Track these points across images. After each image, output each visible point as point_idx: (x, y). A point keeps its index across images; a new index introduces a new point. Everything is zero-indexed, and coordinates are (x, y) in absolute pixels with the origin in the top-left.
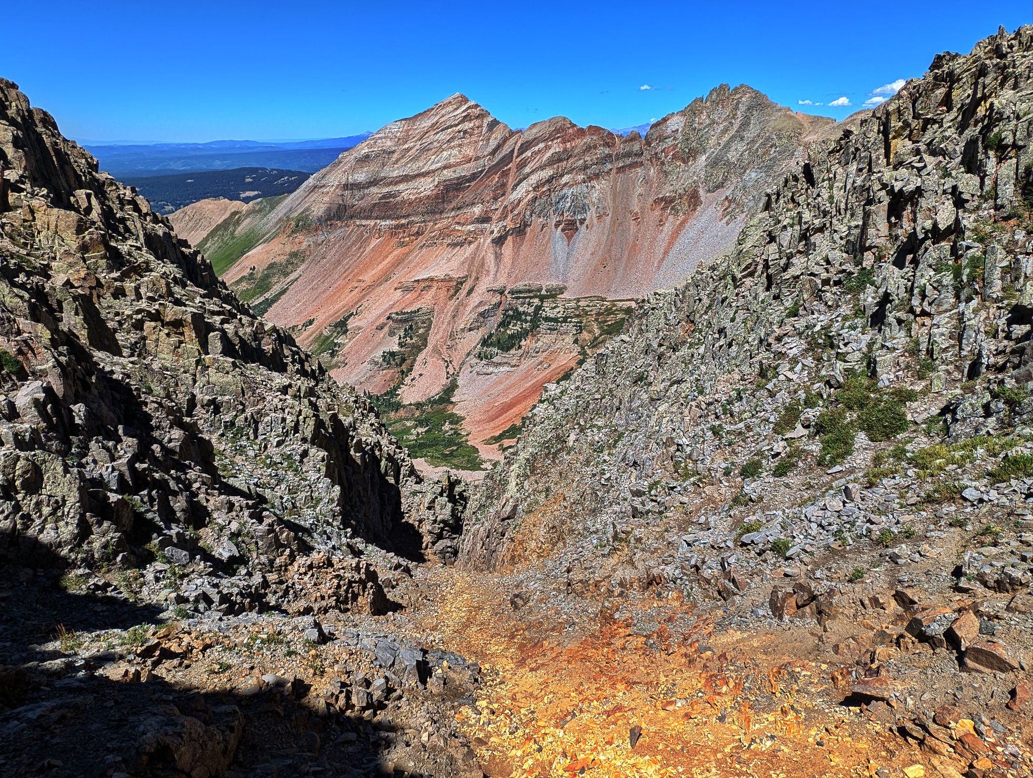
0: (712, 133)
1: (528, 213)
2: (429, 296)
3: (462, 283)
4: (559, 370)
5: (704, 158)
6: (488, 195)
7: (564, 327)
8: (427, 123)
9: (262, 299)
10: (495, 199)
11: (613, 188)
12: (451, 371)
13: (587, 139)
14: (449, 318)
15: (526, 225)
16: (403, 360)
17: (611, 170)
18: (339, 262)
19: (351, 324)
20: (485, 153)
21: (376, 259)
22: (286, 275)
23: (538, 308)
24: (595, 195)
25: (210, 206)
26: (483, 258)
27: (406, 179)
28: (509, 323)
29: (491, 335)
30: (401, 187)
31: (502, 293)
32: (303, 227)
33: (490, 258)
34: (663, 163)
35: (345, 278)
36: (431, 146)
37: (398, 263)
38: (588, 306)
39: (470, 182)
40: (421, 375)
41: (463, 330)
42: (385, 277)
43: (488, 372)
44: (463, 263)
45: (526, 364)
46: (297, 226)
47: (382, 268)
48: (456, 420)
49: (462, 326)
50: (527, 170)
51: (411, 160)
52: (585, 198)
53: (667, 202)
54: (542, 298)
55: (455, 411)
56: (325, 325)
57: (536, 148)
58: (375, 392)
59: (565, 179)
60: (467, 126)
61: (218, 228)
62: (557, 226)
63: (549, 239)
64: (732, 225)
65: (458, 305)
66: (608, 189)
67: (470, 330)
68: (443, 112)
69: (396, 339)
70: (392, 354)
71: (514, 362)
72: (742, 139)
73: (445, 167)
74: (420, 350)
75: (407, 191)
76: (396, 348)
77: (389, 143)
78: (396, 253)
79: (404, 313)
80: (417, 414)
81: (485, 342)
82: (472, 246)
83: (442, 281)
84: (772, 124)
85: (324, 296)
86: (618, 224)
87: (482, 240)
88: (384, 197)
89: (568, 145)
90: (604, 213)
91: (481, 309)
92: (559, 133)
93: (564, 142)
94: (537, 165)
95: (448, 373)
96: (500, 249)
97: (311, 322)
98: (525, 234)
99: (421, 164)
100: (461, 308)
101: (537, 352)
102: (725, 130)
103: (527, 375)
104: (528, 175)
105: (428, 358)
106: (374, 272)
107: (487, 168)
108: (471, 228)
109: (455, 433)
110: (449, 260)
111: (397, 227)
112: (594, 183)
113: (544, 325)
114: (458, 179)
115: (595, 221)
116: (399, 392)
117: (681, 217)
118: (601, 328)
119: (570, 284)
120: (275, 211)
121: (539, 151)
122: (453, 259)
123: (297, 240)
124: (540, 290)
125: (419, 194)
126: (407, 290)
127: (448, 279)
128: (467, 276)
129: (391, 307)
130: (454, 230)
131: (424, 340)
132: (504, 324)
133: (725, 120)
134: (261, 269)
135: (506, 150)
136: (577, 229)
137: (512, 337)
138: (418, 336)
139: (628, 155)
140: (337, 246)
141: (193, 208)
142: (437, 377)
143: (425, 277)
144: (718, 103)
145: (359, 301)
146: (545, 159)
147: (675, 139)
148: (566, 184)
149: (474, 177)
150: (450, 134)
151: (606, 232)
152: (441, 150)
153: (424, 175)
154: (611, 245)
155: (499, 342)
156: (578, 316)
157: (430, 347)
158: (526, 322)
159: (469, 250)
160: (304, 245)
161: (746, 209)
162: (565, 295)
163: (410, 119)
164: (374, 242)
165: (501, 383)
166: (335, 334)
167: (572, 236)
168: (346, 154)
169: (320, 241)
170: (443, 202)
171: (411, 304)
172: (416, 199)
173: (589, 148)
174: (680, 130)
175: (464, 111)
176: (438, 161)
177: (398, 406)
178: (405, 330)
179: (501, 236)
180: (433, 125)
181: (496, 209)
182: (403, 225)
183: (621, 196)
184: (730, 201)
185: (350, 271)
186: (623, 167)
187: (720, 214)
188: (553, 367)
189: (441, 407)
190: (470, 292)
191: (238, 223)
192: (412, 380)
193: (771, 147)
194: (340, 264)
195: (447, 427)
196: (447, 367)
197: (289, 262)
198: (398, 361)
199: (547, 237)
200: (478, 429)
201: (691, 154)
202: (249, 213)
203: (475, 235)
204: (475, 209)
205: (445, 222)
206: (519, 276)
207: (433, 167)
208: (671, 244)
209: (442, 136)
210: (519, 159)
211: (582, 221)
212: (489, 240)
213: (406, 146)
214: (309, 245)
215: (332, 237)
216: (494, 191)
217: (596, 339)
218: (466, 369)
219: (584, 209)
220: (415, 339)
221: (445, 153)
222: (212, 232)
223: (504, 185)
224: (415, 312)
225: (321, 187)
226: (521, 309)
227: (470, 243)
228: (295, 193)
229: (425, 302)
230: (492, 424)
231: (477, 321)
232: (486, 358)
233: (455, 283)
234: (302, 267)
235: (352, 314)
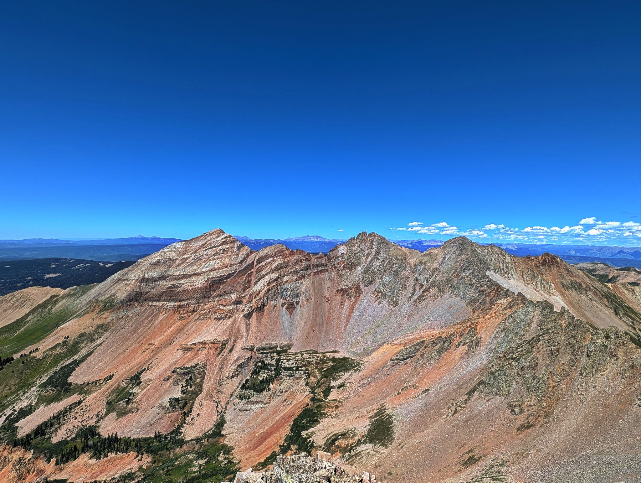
0: (362, 255)
1: (266, 299)
2: (203, 354)
3: (225, 345)
4: (299, 406)
5: (360, 268)
6: (240, 288)
7: (298, 374)
8: (199, 244)
9: (71, 360)
10: (244, 290)
11: (313, 283)
12: (220, 409)
13: (296, 257)
14: (217, 370)
15: (264, 306)
16: (186, 404)
17: (310, 273)
18: (135, 331)
19: (144, 377)
20: (236, 262)
21: (163, 329)
22: (92, 341)
23: (278, 361)
24: (303, 288)
25: (35, 292)
26: (238, 327)
27: (186, 276)
28: (259, 372)
29: (247, 381)
30: (182, 281)
31: (252, 350)
32: (109, 307)
33: (243, 327)
34: (339, 270)
35: (139, 342)
36: (203, 258)
37: (179, 331)
38: (309, 358)
39: (227, 279)
40: (198, 415)
41: (227, 378)
42: (170, 341)
43: (248, 408)
44: (226, 331)
45: (275, 401)
46: (105, 306)
47: (167, 336)
48: (228, 450)
49: (226, 375)
50: (263, 273)
51: (189, 265)
52: (298, 289)
53: (344, 292)
54: (279, 353)
55: (225, 443)
56: (122, 379)
57: (268, 261)
58: (164, 432)
59: (286, 278)
60: (225, 247)
61: (39, 306)
62: (283, 306)
63: (279, 314)
64: (381, 305)
65: (224, 360)
66: (310, 284)
67: (232, 377)
68: (209, 238)
69: (179, 388)
70: (177, 400)
71: (265, 401)
72: (378, 259)
73: (212, 270)
74: (198, 395)
75: (186, 284)
76: (179, 395)
77: (174, 254)
78: (178, 324)
79: (186, 368)
80: (197, 447)
81: (244, 387)
82: (231, 319)
83: (212, 343)
84: (391, 252)
85: (122, 356)
86: (318, 305)
87: (237, 315)
88: (170, 287)
89: (286, 260)
90: (310, 298)
91: (239, 362)
92: (280, 253)
93: (283, 258)
94: (269, 270)
95: (218, 411)
96: (249, 321)
97: (111, 377)
98: (264, 311)
99: (196, 268)
100: (226, 362)
101: (281, 393)
102: (369, 255)
103: (276, 411)
104: (263, 276)
105: (203, 401)
106: (161, 338)
107: (238, 271)
108: (230, 308)
109: (229, 462)
110: (216, 329)
111: (179, 307)
112: (302, 281)
113: (284, 373)
114: (220, 277)
115: (305, 302)
116: (182, 430)
117: (353, 300)
118: (320, 373)
119: (294, 342)
120: (86, 295)
121: (269, 263)
122: (219, 328)
123: (104, 316)
124: (276, 347)
125: (195, 286)
126: (186, 350)
127: (216, 342)
128: (228, 340)
129: (175, 363)
130: (219, 309)
131: (200, 386)
132: (256, 373)
133: (367, 249)
134: (73, 337)
135: (249, 261)
136: (295, 308)
137: (262, 381)
138: (196, 384)
139: (319, 265)
140: (134, 320)
141: (21, 293)
142: (210, 415)
143: (200, 341)
144: (363, 241)
145: (150, 359)
146: (273, 267)
147: (343, 258)
148: (286, 282)
149: (229, 276)
150: (214, 251)
151: (312, 309)
152: (208, 260)
153: (198, 274)
154: (316, 317)
155: (254, 386)
156: (304, 366)
157: (204, 392)
158: (272, 371)
159: (229, 322)
160: (109, 320)
161: (387, 297)
162: (292, 350)
163: (187, 241)
164: (162, 317)
165: (258, 417)
166: (130, 386)
167: (292, 312)
168: (143, 260)
169: (120, 316)
170: (210, 291)
171: (191, 360)
172: (192, 289)
173: (298, 262)
174: (345, 253)
175: (223, 239)
176: (207, 267)
177: (181, 443)
178: (187, 381)
179: (249, 313)
180: (203, 245)
181: (245, 296)
182: (183, 306)
183: (318, 288)
184: (378, 292)
185: (142, 337)
186: (317, 272)
187: (374, 298)
188: (294, 403)
189: (215, 440)
190: (231, 350)
191: (56, 303)
192: (192, 419)
193: (393, 264)
194: (135, 332)
195: (221, 457)
196: (217, 407)
197: (96, 332)
198: (181, 405)
199: (277, 313)
200: (246, 457)
201: (352, 266)
202: (65, 296)
203: (233, 312)
204: (232, 296)
205: (212, 304)
206: (262, 338)
207: (204, 270)
208: (349, 316)
209: (209, 252)
210: (257, 267)
211: (298, 303)
212: (242, 315)
213: (185, 256)
214: (113, 320)
215: (130, 313)
216: (244, 285)
217: (319, 381)
218: (231, 408)
219: (298, 296)
220: (194, 387)
221: (212, 262)
222: (33, 309)
223: (249, 282)
224: (194, 367)
225: (124, 280)
226: (266, 362)
227: (230, 317)
228: (103, 283)
229: (201, 359)
230: (256, 452)
231: (237, 371)
232: (245, 398)
233: (221, 345)
234: (106, 335)
235: (145, 369)
